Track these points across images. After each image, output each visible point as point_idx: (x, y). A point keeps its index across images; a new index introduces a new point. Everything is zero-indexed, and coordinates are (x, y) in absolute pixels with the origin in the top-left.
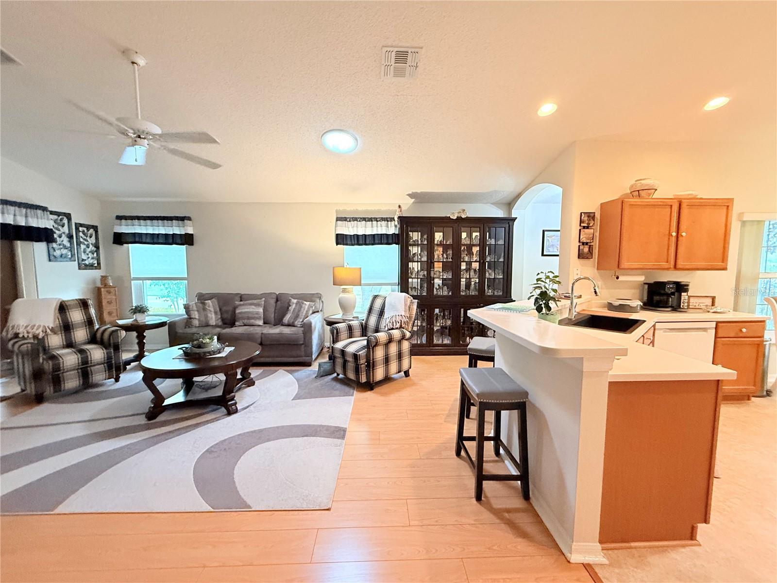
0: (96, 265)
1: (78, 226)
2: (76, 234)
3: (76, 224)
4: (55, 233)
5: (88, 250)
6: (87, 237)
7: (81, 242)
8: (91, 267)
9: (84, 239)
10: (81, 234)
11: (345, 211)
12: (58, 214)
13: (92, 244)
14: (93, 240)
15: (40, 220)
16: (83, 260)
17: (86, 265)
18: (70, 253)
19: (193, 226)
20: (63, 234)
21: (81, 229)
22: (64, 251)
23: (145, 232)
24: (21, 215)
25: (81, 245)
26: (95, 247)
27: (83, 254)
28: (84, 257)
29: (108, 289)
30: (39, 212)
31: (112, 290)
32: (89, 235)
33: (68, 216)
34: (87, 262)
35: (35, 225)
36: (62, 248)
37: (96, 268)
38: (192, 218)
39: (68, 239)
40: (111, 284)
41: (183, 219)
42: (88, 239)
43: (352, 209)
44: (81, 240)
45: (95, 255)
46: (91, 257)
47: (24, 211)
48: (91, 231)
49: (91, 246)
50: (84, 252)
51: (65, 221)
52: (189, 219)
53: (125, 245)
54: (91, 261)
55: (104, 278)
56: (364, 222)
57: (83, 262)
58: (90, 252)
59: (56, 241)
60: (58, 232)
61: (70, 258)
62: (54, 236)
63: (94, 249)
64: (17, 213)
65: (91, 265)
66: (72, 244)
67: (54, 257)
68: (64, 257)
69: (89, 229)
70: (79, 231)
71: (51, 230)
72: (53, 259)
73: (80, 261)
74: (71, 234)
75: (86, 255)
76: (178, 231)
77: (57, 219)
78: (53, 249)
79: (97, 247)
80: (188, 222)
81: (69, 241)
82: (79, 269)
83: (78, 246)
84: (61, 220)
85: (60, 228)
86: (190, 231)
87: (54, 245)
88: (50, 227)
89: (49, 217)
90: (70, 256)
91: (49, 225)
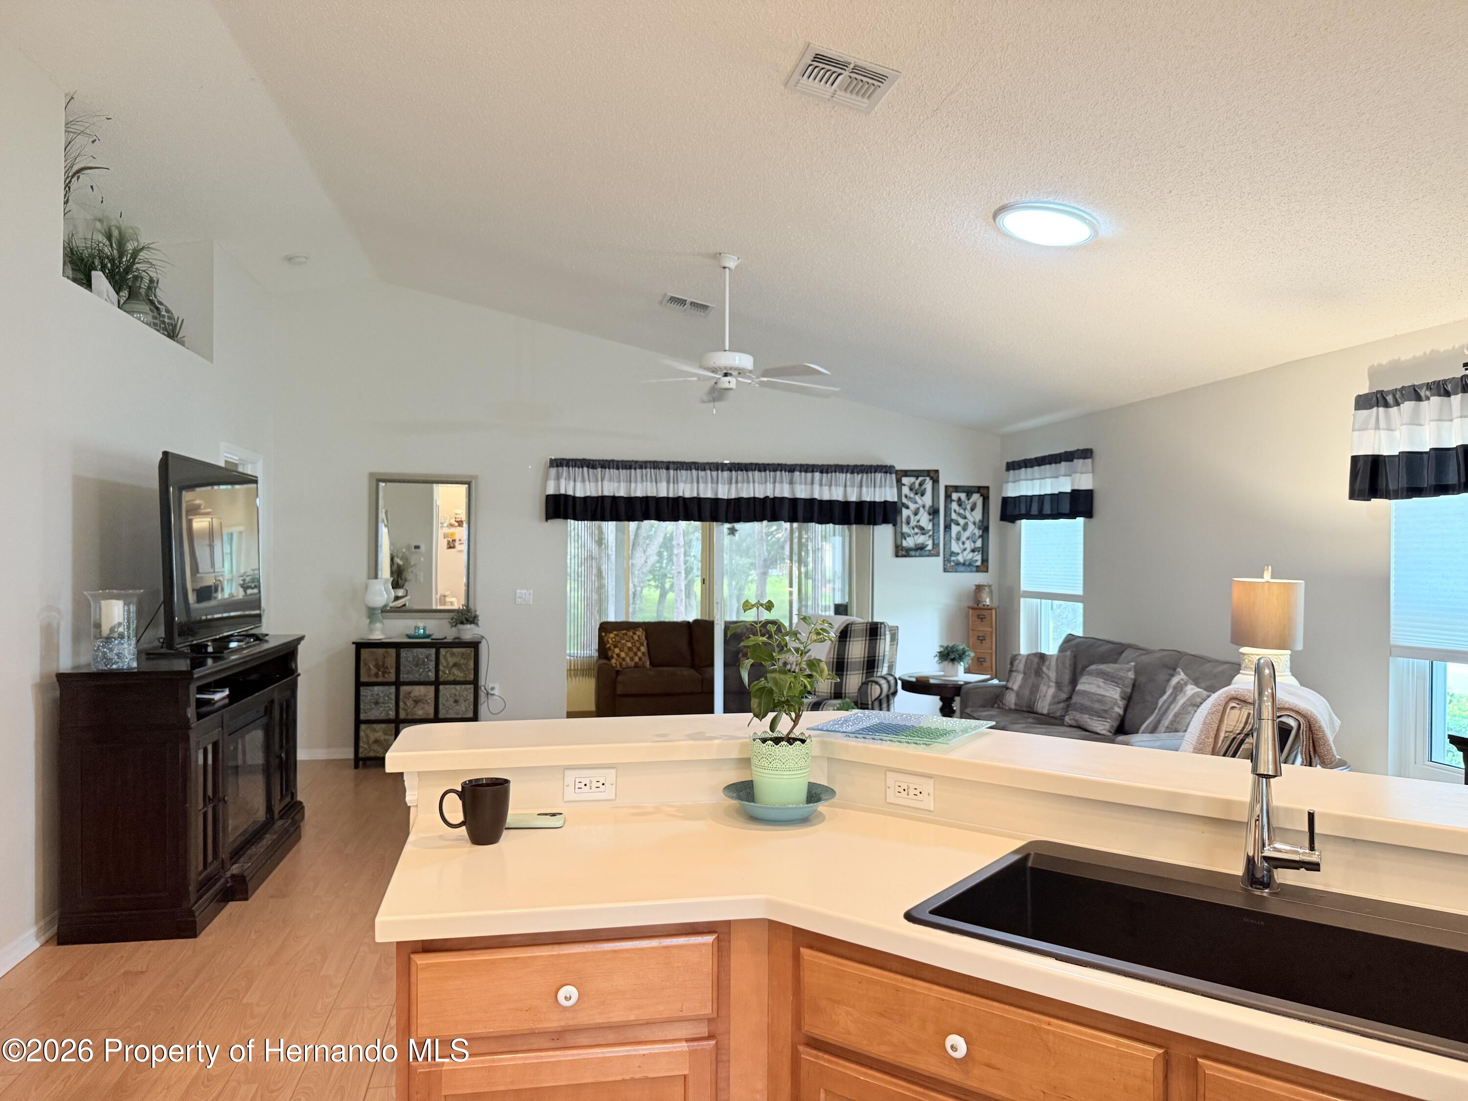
0: (979, 563)
1: (950, 490)
2: (946, 507)
3: (946, 487)
4: (907, 508)
5: (967, 534)
6: (965, 509)
7: (952, 520)
8: (968, 566)
9: (959, 514)
10: (954, 506)
12: (916, 474)
13: (974, 523)
14: (978, 515)
15: (877, 489)
16: (953, 554)
17: (958, 564)
18: (930, 543)
19: (1093, 472)
20: (921, 509)
21: (955, 496)
22: (921, 539)
23: (1030, 493)
24: (853, 486)
25: (954, 527)
26: (979, 529)
27: (954, 543)
28: (955, 547)
29: (980, 612)
30: (879, 476)
31: (987, 613)
32: (969, 507)
34: (960, 558)
35: (869, 498)
36: (917, 534)
37: (978, 569)
38: (1094, 453)
39: (928, 517)
40: (988, 601)
41: (1068, 457)
42: (967, 514)
43: (1420, 353)
44: (954, 516)
45: (979, 544)
46: (969, 548)
47: (858, 477)
48: (976, 497)
49: (971, 527)
50: (958, 539)
51: (928, 485)
52: (1086, 454)
54: (969, 556)
55: (979, 588)
56: (1435, 400)
57: (953, 558)
58: (968, 538)
59: (908, 523)
60: (913, 506)
61: (930, 551)
62: (905, 513)
63: (978, 533)
64: (848, 484)
65: (967, 563)
66: (935, 526)
67: (903, 548)
68: (920, 549)
69: (972, 495)
70: (952, 501)
71: (895, 503)
72: (900, 553)
73: (947, 556)
74: (936, 506)
75: (960, 544)
76: (1065, 485)
77: (914, 483)
78: (904, 536)
79: (985, 528)
80: (1079, 463)
81: (930, 521)
82: (945, 570)
83: (947, 527)
84: (921, 485)
85: (917, 498)
86: (1085, 482)
87: (905, 529)
88: (896, 499)
89: (899, 481)
90: (930, 547)
91: (893, 497)
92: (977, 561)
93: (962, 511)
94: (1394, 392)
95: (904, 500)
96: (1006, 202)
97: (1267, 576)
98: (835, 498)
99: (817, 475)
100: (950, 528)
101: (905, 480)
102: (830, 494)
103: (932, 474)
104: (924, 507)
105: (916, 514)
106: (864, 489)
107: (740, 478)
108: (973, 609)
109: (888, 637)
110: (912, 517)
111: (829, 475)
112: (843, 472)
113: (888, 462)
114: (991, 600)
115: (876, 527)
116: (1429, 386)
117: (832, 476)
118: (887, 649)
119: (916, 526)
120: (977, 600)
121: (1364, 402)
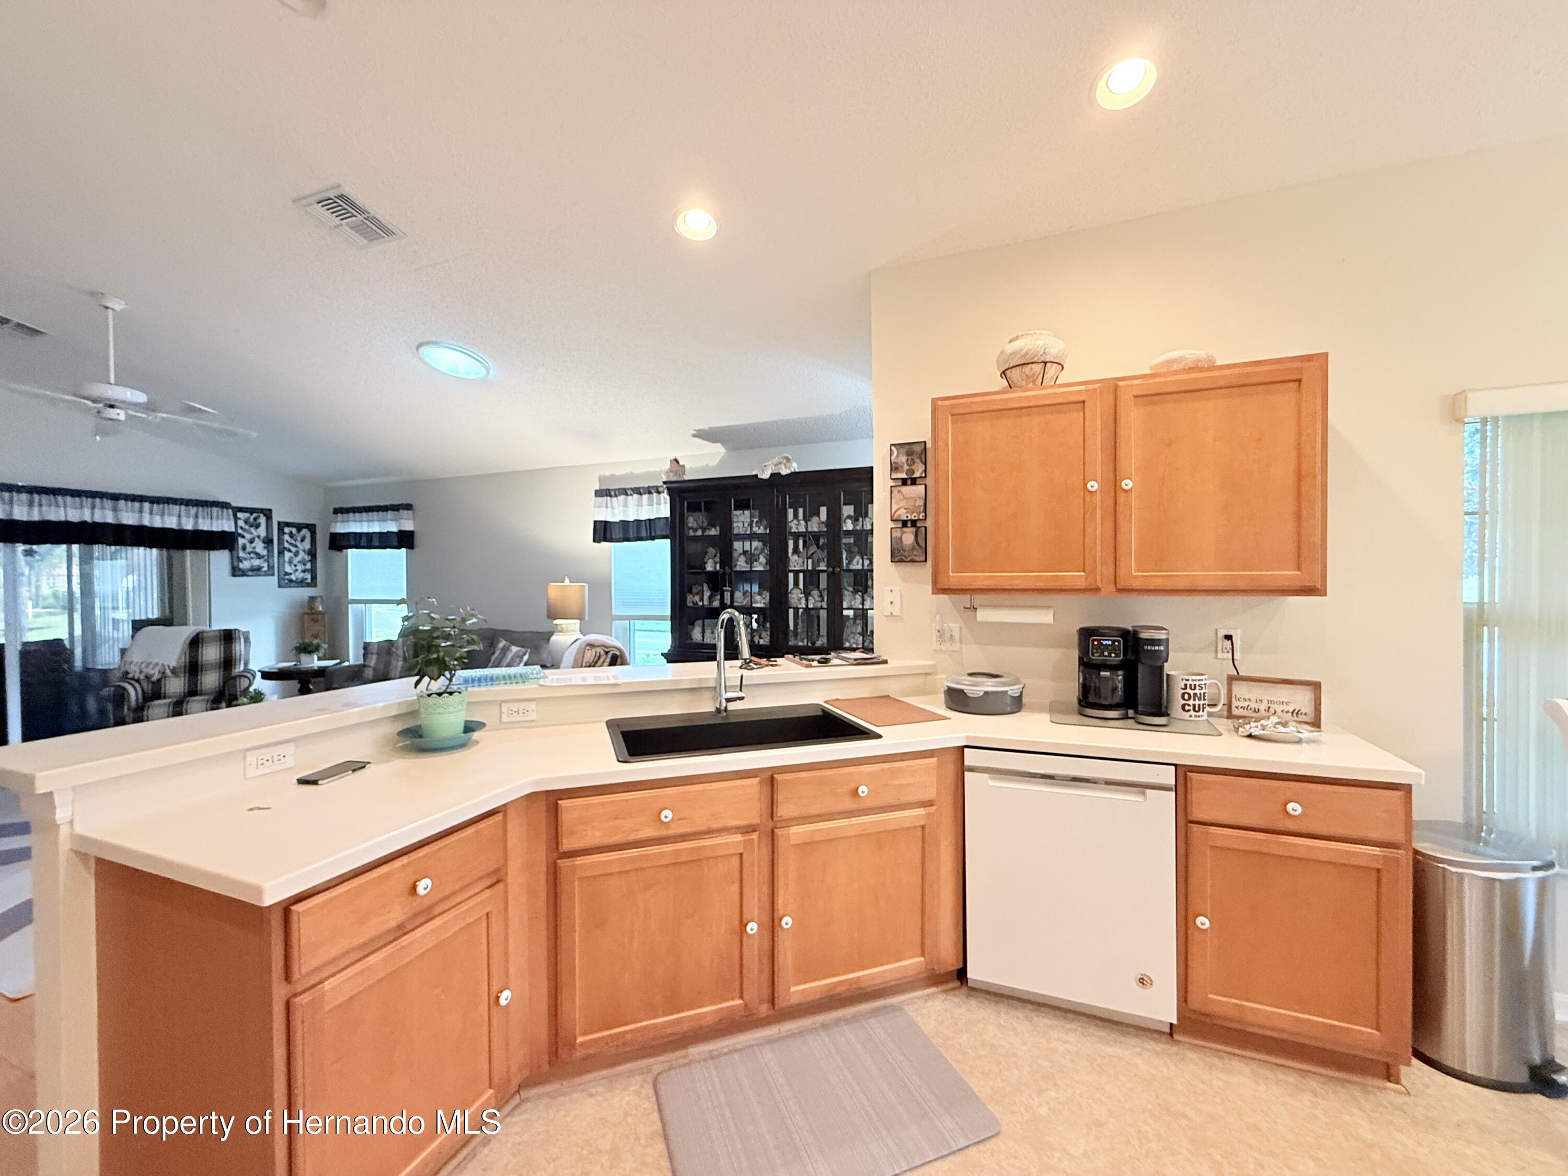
0: (309, 581)
1: (282, 526)
2: (279, 539)
3: (279, 523)
4: (243, 537)
5: (299, 558)
6: (296, 541)
7: (285, 548)
8: (301, 583)
9: (291, 544)
10: (287, 537)
11: (613, 478)
12: (251, 511)
13: (304, 551)
14: (307, 545)
15: (214, 521)
16: (287, 574)
17: (291, 581)
18: (265, 565)
19: (414, 519)
20: (257, 539)
21: (287, 530)
22: (257, 562)
23: (358, 531)
24: (188, 516)
25: (286, 553)
26: (309, 554)
27: (287, 565)
28: (288, 569)
29: (314, 616)
30: (215, 510)
31: (320, 617)
32: (299, 539)
33: (268, 513)
34: (293, 577)
35: (205, 528)
36: (252, 558)
37: (308, 585)
38: (414, 507)
39: (263, 545)
40: (320, 609)
41: (395, 508)
42: (298, 544)
43: (624, 473)
44: (286, 545)
45: (309, 566)
46: (300, 570)
47: (193, 510)
48: (305, 532)
49: (302, 554)
50: (290, 562)
51: (262, 520)
52: (408, 507)
53: (345, 551)
54: (300, 575)
55: (312, 599)
56: (636, 496)
57: (287, 577)
58: (299, 562)
59: (244, 548)
60: (248, 536)
61: (265, 572)
62: (241, 541)
63: (307, 558)
64: (183, 513)
65: (299, 580)
66: (270, 552)
67: (240, 570)
68: (256, 571)
69: (301, 530)
70: (284, 533)
71: (232, 533)
72: (238, 573)
73: (282, 575)
74: (270, 537)
75: (293, 566)
76: (393, 527)
77: (249, 518)
78: (240, 560)
79: (312, 554)
80: (404, 513)
81: (265, 548)
82: (280, 586)
83: (281, 553)
84: (255, 519)
85: (252, 530)
86: (408, 526)
87: (241, 554)
88: (233, 530)
89: (235, 516)
90: (265, 569)
91: (231, 527)
92: (306, 579)
93: (293, 542)
94: (615, 490)
95: (240, 531)
96: (434, 339)
97: (567, 582)
98: (168, 525)
99: (147, 505)
100: (284, 555)
101: (240, 515)
102: (163, 522)
103: (265, 512)
104: (259, 537)
105: (251, 542)
106: (200, 520)
107: (44, 502)
108: (308, 614)
109: (242, 640)
110: (248, 545)
111: (161, 506)
112: (176, 504)
113: (222, 499)
114: (323, 608)
115: (212, 552)
116: (632, 489)
117: (164, 508)
118: (243, 649)
119: (252, 552)
120: (311, 608)
121: (599, 493)
